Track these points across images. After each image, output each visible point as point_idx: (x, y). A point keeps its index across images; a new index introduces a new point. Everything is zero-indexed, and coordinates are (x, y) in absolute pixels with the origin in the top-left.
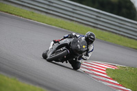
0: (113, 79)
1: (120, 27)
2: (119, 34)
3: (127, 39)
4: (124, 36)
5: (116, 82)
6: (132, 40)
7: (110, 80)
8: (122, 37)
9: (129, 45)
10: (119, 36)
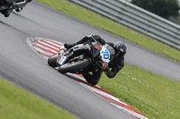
8: (94, 14)
10: (91, 12)
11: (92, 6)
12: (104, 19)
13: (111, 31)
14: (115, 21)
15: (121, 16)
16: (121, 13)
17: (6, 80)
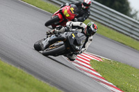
0: (96, 71)
1: (110, 19)
2: (108, 27)
3: (115, 32)
4: (114, 29)
5: (99, 75)
6: (120, 34)
7: (93, 72)
8: (111, 30)
9: (117, 39)
10: (108, 29)
11: (109, 24)
12: (118, 34)
13: (124, 42)
14: (127, 35)
15: (132, 32)
16: (132, 29)
17: (42, 81)
